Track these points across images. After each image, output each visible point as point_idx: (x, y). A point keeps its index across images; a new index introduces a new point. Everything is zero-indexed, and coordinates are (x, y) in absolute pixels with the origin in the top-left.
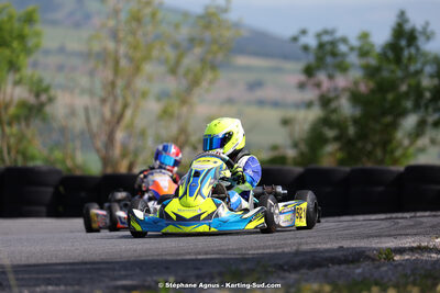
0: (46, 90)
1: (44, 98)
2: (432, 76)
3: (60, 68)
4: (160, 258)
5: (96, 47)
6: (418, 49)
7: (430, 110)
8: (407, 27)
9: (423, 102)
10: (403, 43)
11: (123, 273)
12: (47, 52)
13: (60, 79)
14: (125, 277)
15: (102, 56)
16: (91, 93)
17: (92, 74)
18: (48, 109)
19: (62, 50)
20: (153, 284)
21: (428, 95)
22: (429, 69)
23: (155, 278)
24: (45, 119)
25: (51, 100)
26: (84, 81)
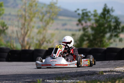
0: (5, 26)
1: (5, 28)
2: (114, 22)
3: (9, 19)
4: (38, 73)
5: (20, 13)
6: (110, 15)
7: (114, 32)
8: (107, 8)
9: (112, 30)
10: (106, 13)
11: (27, 78)
12: (6, 15)
13: (9, 22)
14: (28, 79)
15: (21, 16)
16: (18, 26)
17: (18, 21)
18: (6, 31)
19: (10, 14)
20: (36, 80)
21: (113, 28)
22: (113, 20)
23: (36, 79)
24: (5, 34)
25: (7, 28)
26: (16, 23)
